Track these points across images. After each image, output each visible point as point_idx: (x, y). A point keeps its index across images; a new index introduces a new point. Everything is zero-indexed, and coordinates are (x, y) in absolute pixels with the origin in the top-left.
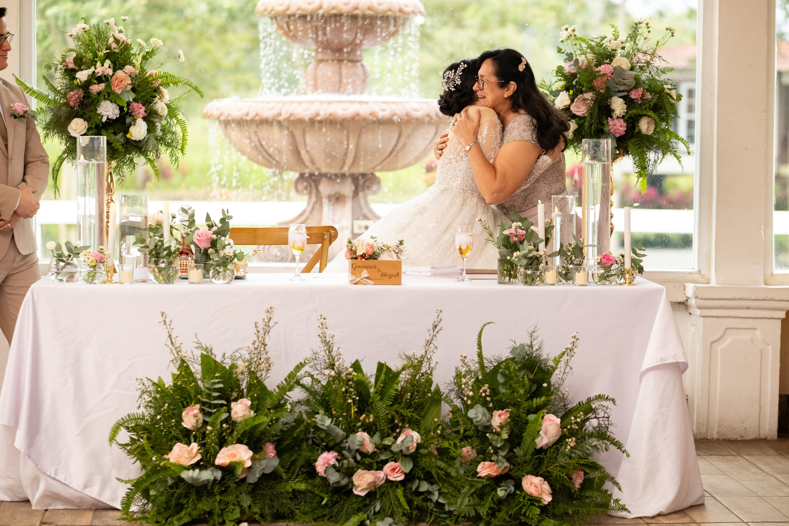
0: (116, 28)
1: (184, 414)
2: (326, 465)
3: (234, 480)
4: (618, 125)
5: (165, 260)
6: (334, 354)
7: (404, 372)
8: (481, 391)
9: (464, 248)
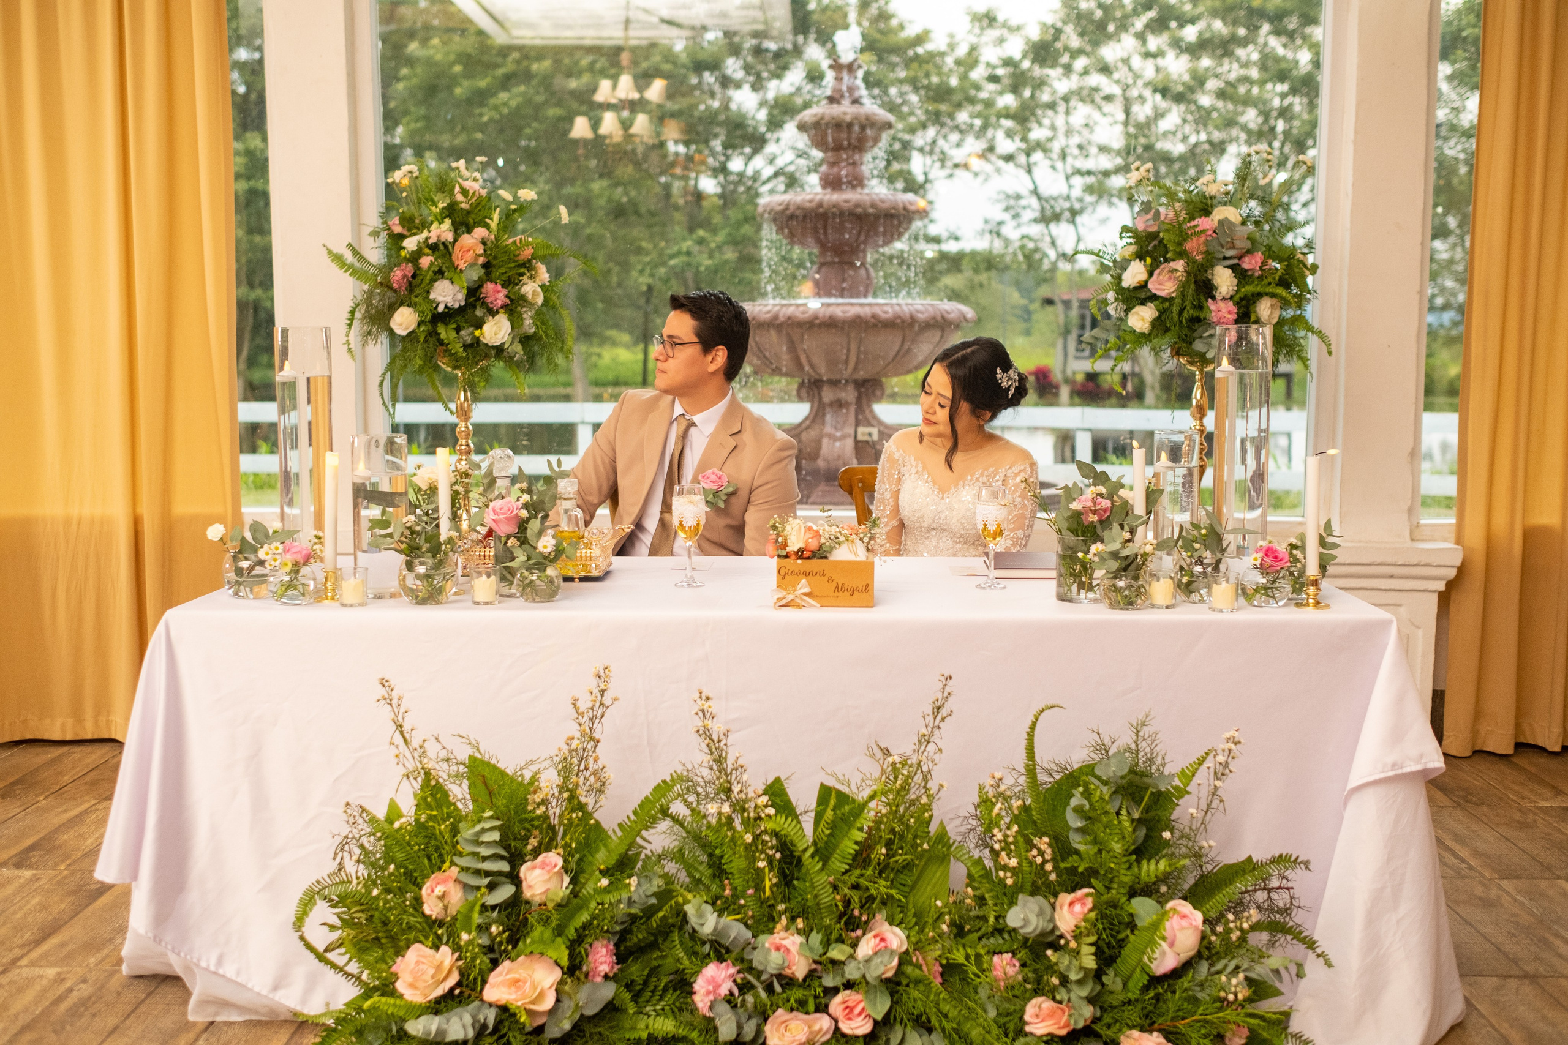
0: (468, 174)
1: (424, 892)
2: (711, 997)
3: (518, 1028)
4: (1224, 311)
5: (426, 560)
6: (729, 764)
7: (872, 804)
8: (1034, 852)
9: (992, 527)
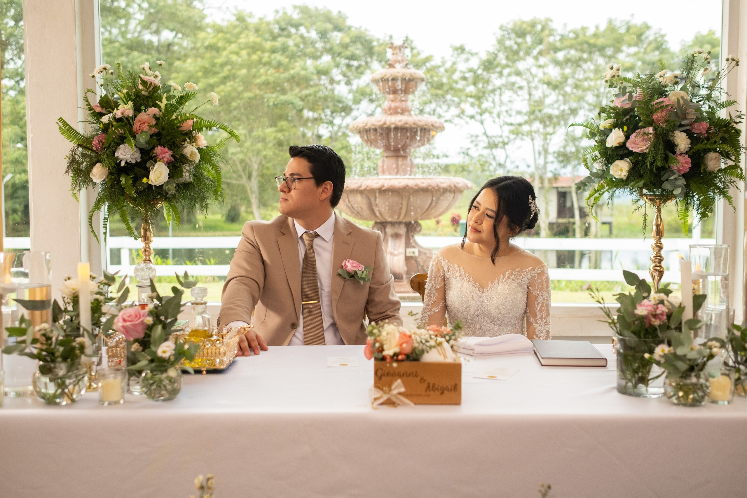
0: (151, 72)
4: (682, 161)
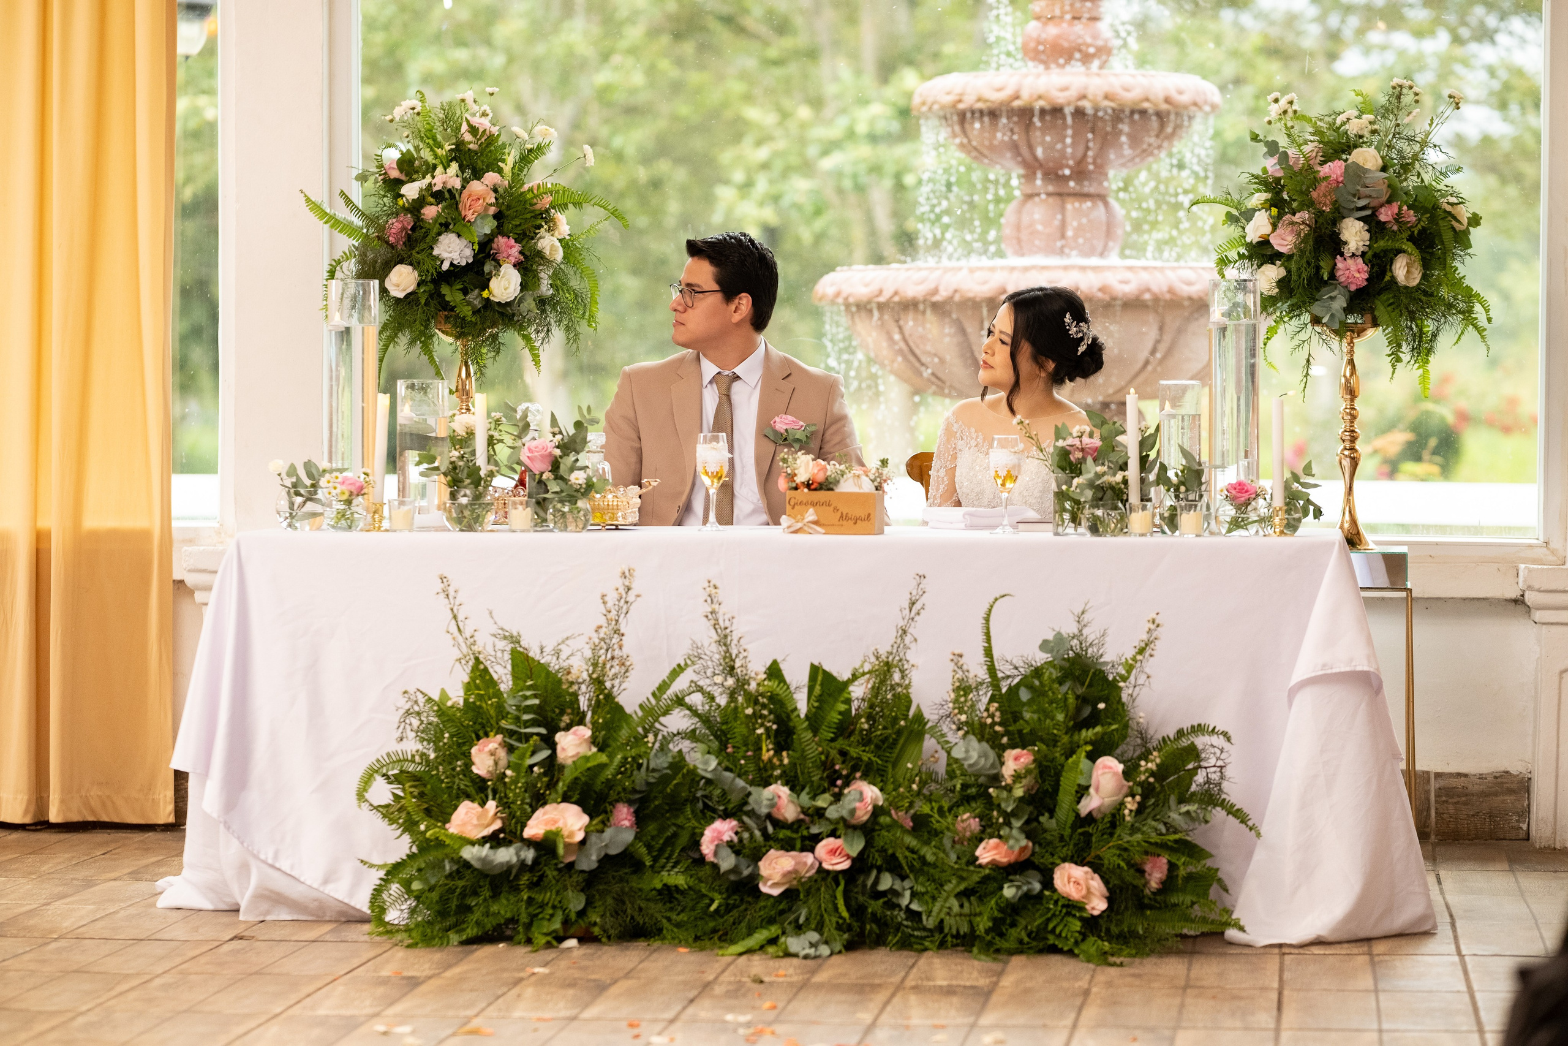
0: (476, 108)
1: (474, 750)
3: (556, 864)
4: (1353, 268)
5: (468, 492)
6: (733, 649)
7: (857, 683)
9: (1003, 473)
